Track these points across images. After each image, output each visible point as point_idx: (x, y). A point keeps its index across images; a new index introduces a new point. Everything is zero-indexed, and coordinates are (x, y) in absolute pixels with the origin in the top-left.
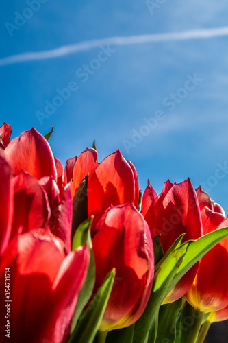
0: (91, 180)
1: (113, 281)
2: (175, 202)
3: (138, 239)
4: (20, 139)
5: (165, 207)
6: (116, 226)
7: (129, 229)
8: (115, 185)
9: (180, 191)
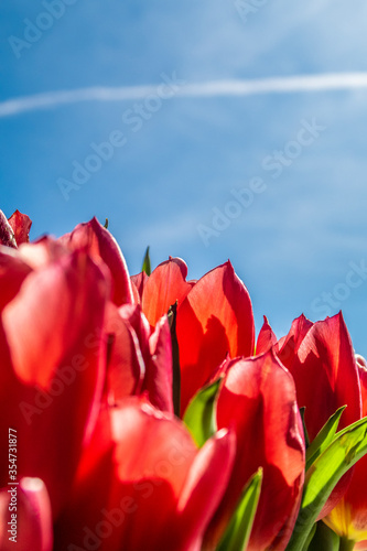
0: (181, 312)
1: (259, 491)
2: (318, 352)
3: (286, 416)
4: (71, 237)
5: (302, 361)
6: (249, 393)
7: (271, 397)
8: (223, 322)
9: (325, 333)
